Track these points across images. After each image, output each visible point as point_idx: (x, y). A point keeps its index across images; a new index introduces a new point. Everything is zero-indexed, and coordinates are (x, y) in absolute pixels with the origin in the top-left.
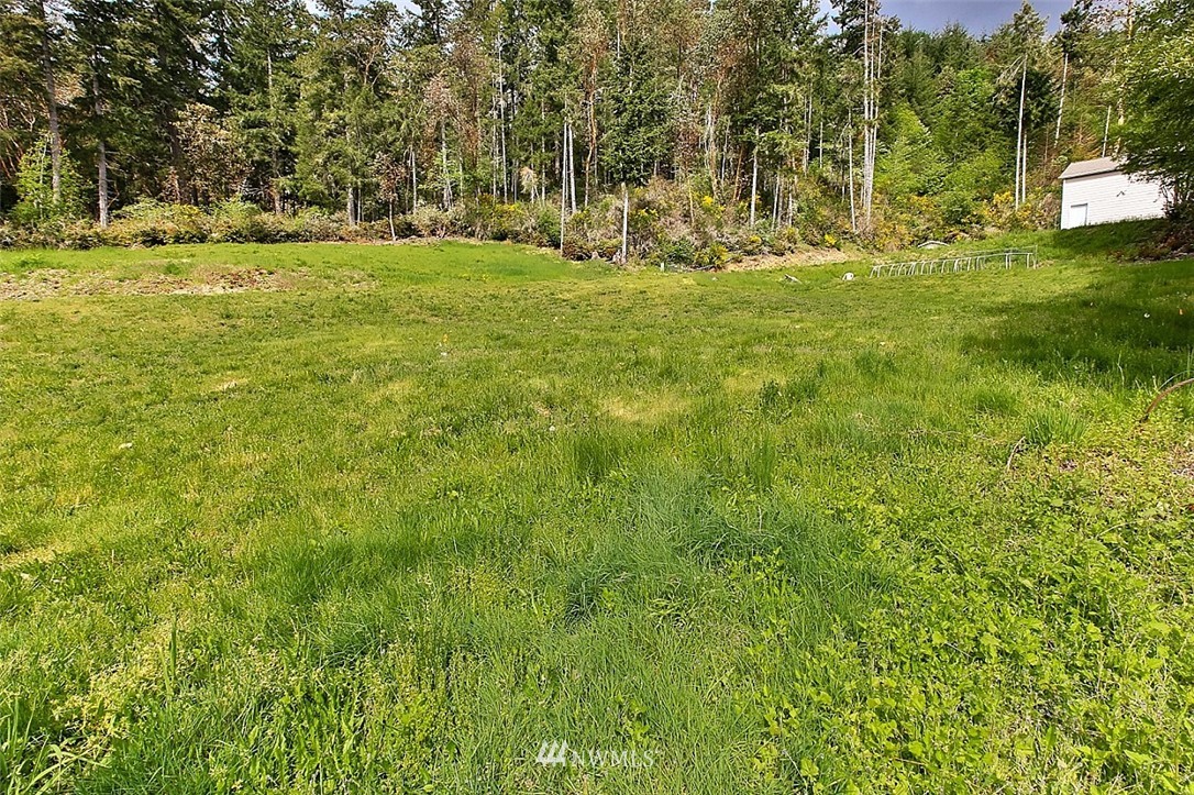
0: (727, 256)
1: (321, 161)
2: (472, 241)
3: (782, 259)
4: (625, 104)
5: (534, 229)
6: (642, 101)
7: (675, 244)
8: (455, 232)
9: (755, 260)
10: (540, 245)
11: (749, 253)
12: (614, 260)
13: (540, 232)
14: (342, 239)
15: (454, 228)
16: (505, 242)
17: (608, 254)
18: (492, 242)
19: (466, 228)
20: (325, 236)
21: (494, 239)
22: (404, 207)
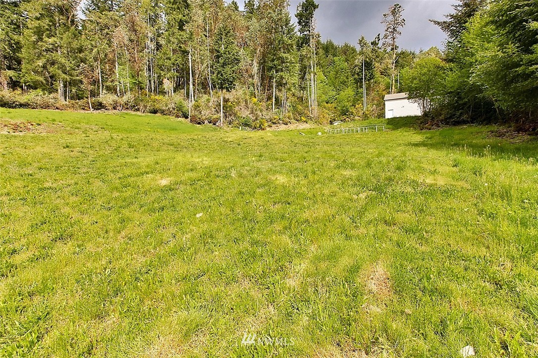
0: (266, 124)
1: (41, 64)
2: (138, 113)
3: (287, 126)
4: (221, 54)
5: (174, 109)
6: (229, 54)
7: (244, 118)
8: (127, 108)
9: (277, 126)
10: (177, 116)
11: (274, 123)
12: (217, 124)
13: (177, 110)
14: (57, 108)
15: (127, 106)
16: (156, 114)
17: (214, 122)
18: (149, 114)
19: (134, 106)
20: (47, 106)
21: (151, 113)
22: (94, 94)
